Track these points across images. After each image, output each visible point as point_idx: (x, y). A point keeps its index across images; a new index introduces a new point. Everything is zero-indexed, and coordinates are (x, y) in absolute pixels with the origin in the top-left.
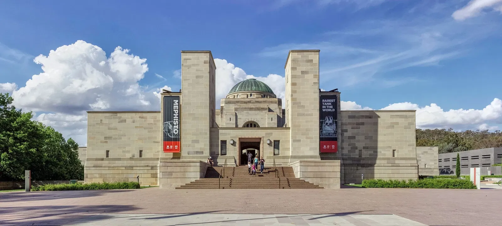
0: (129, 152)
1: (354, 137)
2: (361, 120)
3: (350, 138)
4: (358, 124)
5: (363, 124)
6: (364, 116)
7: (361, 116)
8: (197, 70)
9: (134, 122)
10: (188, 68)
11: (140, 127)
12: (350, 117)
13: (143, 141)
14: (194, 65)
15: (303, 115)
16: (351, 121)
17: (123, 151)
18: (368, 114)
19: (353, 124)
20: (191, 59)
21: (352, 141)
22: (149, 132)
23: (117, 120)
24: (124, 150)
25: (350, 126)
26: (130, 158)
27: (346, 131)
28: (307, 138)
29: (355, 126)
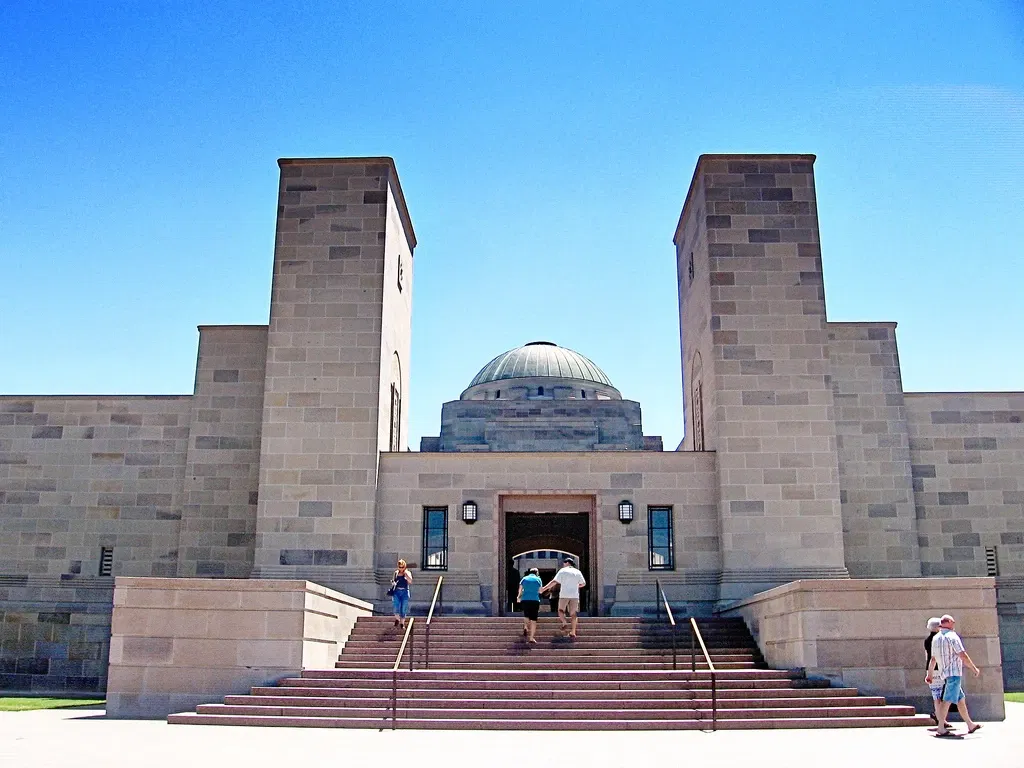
0: (59, 552)
1: (962, 497)
2: (983, 430)
3: (945, 498)
4: (971, 445)
5: (989, 444)
6: (990, 413)
7: (982, 413)
8: (335, 228)
9: (90, 436)
10: (302, 221)
11: (111, 456)
12: (939, 418)
13: (117, 510)
14: (325, 209)
15: (769, 398)
16: (945, 431)
17: (38, 548)
18: (1004, 406)
19: (954, 444)
20: (315, 189)
21: (955, 511)
22: (144, 474)
23: (31, 429)
24: (43, 544)
25: (945, 454)
26: (64, 577)
27: (930, 472)
28: (788, 495)
29: (962, 452)
